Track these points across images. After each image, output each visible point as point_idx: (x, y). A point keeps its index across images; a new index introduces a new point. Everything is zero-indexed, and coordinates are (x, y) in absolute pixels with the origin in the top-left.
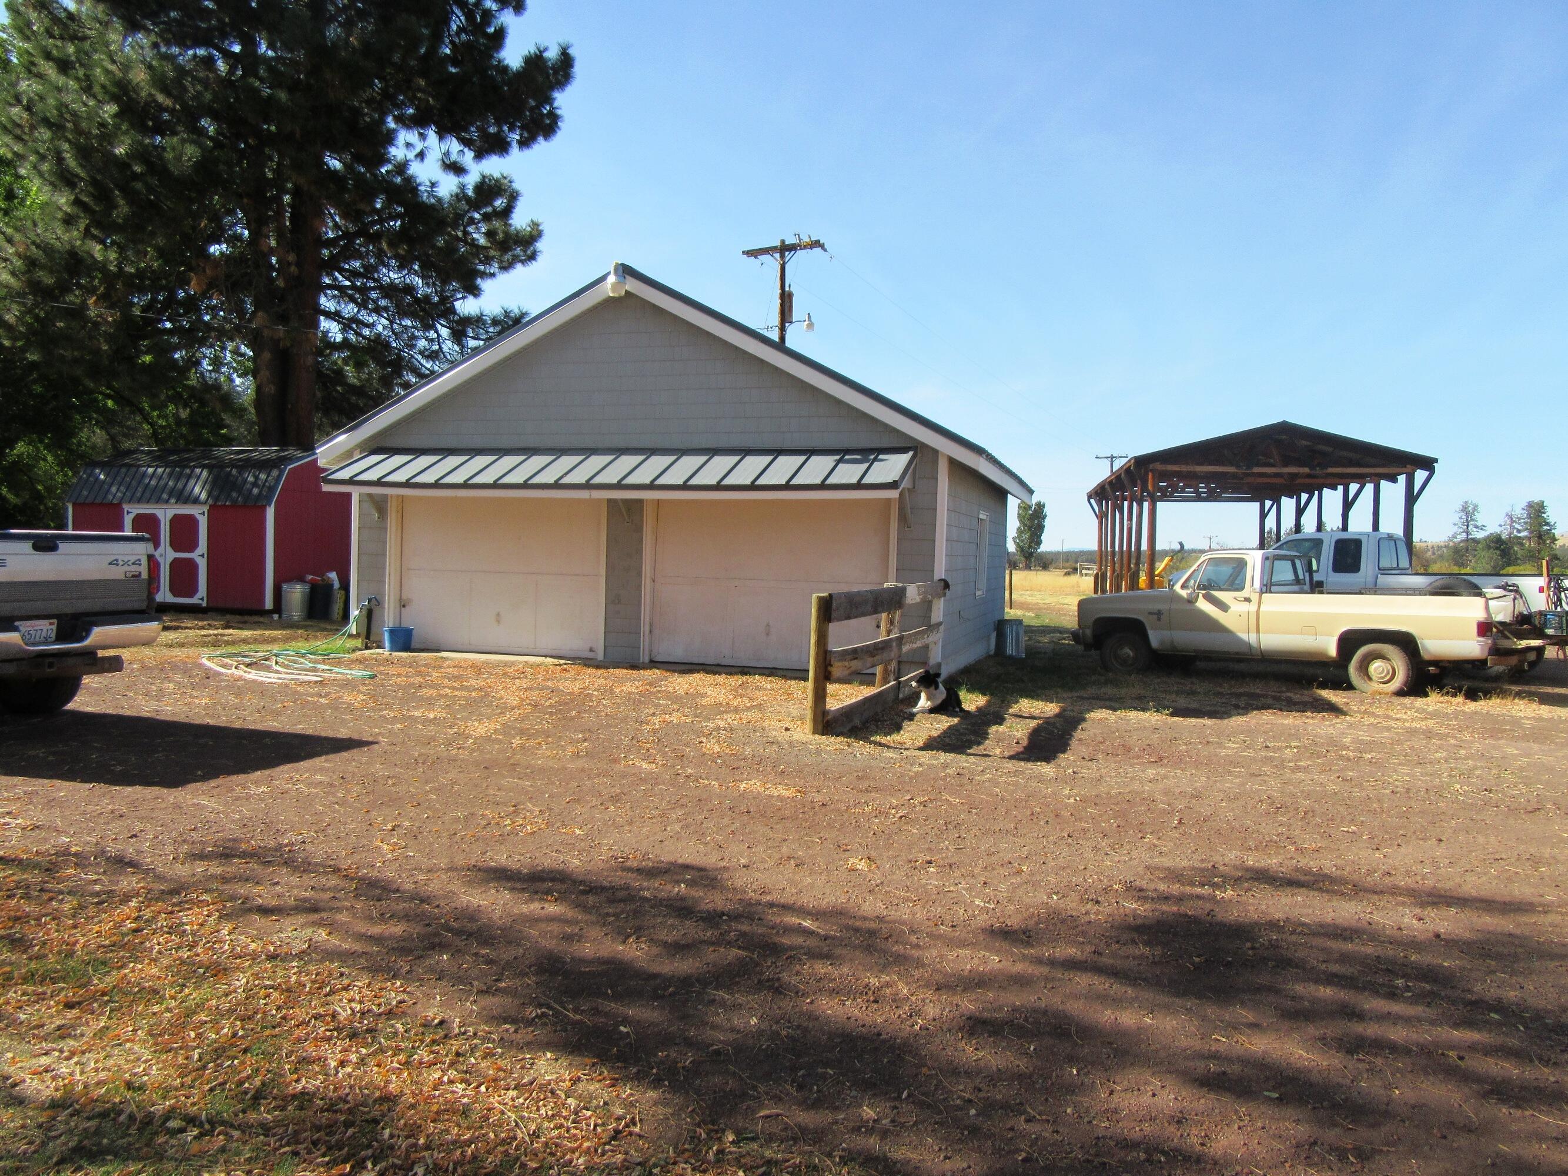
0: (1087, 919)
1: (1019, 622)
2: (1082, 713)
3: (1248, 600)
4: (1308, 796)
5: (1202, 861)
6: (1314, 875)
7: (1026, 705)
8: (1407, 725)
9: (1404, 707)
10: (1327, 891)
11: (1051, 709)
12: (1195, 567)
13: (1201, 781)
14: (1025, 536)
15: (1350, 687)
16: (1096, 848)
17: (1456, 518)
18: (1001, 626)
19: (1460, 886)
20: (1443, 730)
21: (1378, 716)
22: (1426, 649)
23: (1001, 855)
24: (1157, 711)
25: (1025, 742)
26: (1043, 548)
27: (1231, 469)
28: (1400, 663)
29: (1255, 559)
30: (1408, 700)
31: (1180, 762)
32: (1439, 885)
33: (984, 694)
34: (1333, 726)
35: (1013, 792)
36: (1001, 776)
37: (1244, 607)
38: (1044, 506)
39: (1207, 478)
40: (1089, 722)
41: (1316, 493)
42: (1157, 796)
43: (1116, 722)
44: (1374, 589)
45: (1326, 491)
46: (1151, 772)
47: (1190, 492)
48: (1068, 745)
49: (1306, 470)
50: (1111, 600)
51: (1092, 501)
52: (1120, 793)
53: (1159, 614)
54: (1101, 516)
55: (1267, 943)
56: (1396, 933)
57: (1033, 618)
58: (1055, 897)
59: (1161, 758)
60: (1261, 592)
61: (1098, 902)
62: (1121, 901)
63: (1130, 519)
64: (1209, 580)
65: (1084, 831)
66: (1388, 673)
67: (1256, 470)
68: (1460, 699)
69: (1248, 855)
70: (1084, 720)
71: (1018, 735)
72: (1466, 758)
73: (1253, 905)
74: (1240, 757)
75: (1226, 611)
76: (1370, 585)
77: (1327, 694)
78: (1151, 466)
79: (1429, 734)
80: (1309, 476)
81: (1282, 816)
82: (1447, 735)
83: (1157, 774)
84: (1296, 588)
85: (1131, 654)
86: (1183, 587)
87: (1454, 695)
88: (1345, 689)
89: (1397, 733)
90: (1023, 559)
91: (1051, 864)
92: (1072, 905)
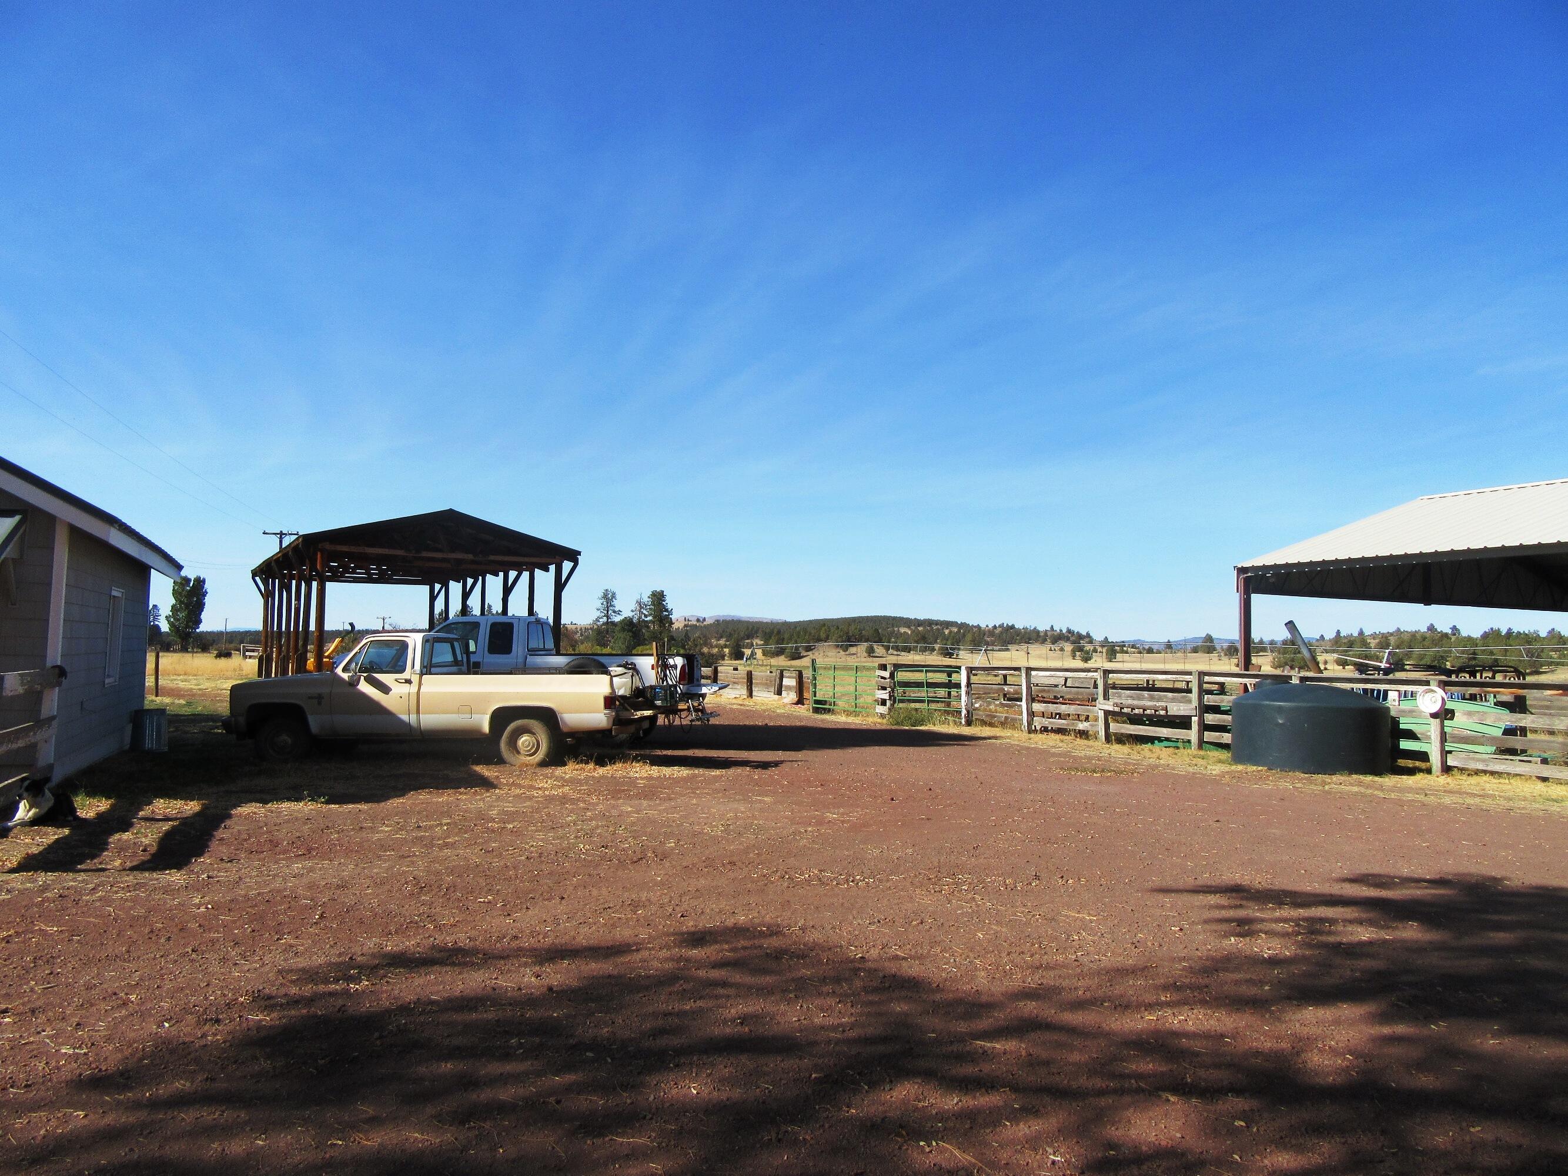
0: (203, 1042)
1: (161, 712)
2: (227, 809)
3: (408, 682)
4: (452, 873)
5: (340, 955)
6: (449, 950)
7: (161, 806)
8: (547, 793)
9: (546, 776)
10: (459, 964)
11: (192, 807)
12: (356, 649)
13: (349, 869)
14: (181, 615)
15: (501, 761)
16: (224, 960)
17: (598, 604)
18: (140, 717)
19: (574, 938)
20: (576, 796)
21: (524, 787)
22: (565, 723)
23: (105, 986)
24: (313, 800)
25: (153, 849)
26: (203, 628)
27: (400, 552)
28: (543, 737)
29: (416, 641)
30: (549, 771)
31: (328, 853)
32: (557, 941)
33: (108, 797)
34: (483, 800)
35: (131, 908)
36: (116, 892)
37: (405, 689)
38: (204, 581)
39: (379, 560)
40: (235, 819)
41: (480, 578)
42: (300, 891)
43: (266, 816)
44: (524, 669)
45: (489, 577)
46: (297, 866)
47: (361, 573)
48: (208, 847)
49: (470, 557)
50: (274, 684)
51: (257, 579)
52: (259, 894)
53: (320, 698)
54: (268, 595)
55: (395, 1029)
56: (516, 994)
57: (184, 706)
58: (167, 1025)
59: (309, 850)
60: (422, 674)
61: (218, 1021)
62: (245, 1014)
63: (298, 598)
64: (371, 662)
65: (213, 942)
66: (533, 746)
67: (425, 554)
68: (591, 766)
69: (387, 941)
70: (230, 816)
71: (146, 841)
72: (591, 819)
73: (386, 992)
74: (392, 839)
75: (387, 693)
76: (521, 666)
77: (482, 770)
78: (320, 546)
79: (564, 799)
80: (473, 562)
81: (425, 895)
82: (578, 800)
83: (303, 868)
84: (454, 669)
85: (289, 741)
86: (344, 670)
87: (587, 763)
88: (496, 764)
89: (537, 802)
90: (179, 641)
91: (168, 985)
92: (187, 1030)
